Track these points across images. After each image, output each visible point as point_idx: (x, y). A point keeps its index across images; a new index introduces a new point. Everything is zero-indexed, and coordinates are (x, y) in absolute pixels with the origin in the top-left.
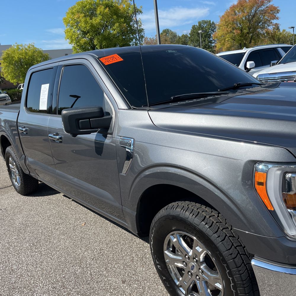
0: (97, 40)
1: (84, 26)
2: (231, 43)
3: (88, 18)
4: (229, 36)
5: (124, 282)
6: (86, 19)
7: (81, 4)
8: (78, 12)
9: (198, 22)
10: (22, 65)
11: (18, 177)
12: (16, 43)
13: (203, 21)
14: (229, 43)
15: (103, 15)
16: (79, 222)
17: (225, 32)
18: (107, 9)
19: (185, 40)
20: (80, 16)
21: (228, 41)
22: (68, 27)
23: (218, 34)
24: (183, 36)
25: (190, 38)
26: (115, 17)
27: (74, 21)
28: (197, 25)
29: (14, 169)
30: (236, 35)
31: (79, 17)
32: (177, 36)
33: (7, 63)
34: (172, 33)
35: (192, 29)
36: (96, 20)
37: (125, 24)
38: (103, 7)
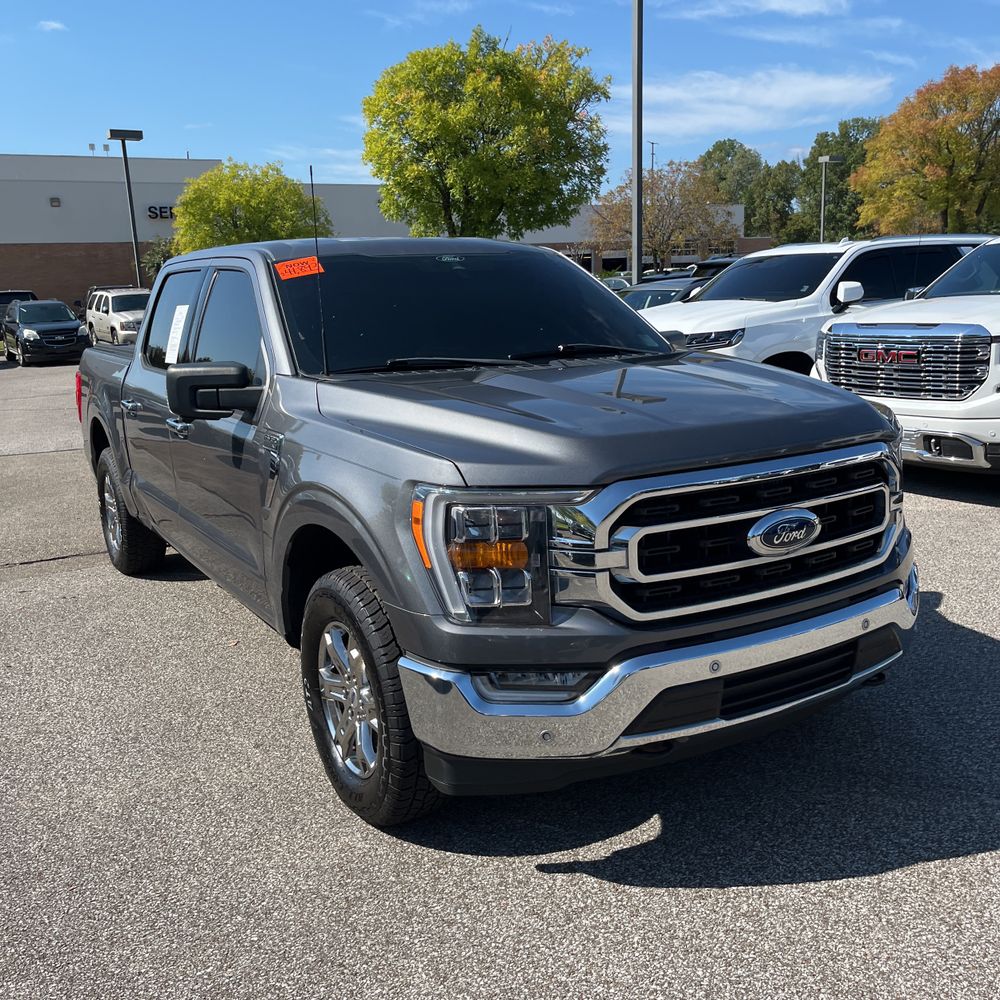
0: (455, 171)
1: (421, 128)
2: (911, 206)
3: (435, 103)
4: (905, 182)
5: (257, 746)
6: (430, 107)
7: (420, 60)
8: (409, 83)
9: (840, 124)
10: (235, 225)
11: (118, 529)
12: (230, 159)
13: (856, 120)
14: (904, 207)
15: (482, 97)
16: (224, 639)
17: (893, 168)
18: (497, 81)
19: (787, 180)
20: (411, 97)
21: (900, 199)
22: (375, 126)
23: (870, 176)
24: (783, 166)
25: (804, 174)
26: (517, 105)
27: (393, 109)
28: (834, 134)
29: (112, 505)
30: (932, 182)
31: (408, 100)
32: (759, 164)
33: (194, 216)
34: (746, 154)
35: (814, 145)
36: (460, 113)
37: (545, 131)
38: (485, 75)
